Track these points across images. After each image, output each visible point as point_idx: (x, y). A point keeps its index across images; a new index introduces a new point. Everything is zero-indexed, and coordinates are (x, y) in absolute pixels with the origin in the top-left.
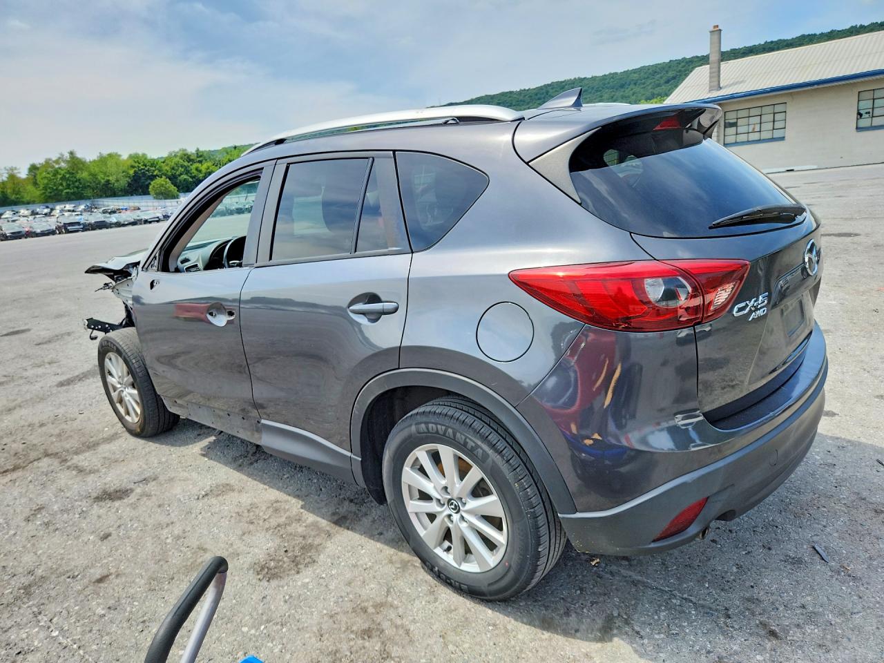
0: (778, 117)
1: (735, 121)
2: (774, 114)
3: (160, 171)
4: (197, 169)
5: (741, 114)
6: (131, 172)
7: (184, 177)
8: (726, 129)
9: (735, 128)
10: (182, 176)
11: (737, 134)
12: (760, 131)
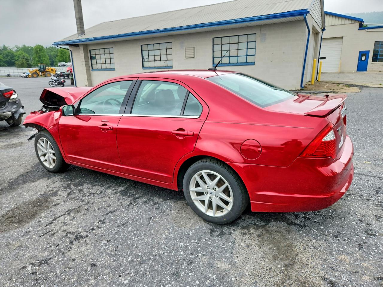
2: (110, 54)
5: (97, 52)
9: (95, 60)
11: (97, 64)
12: (106, 64)
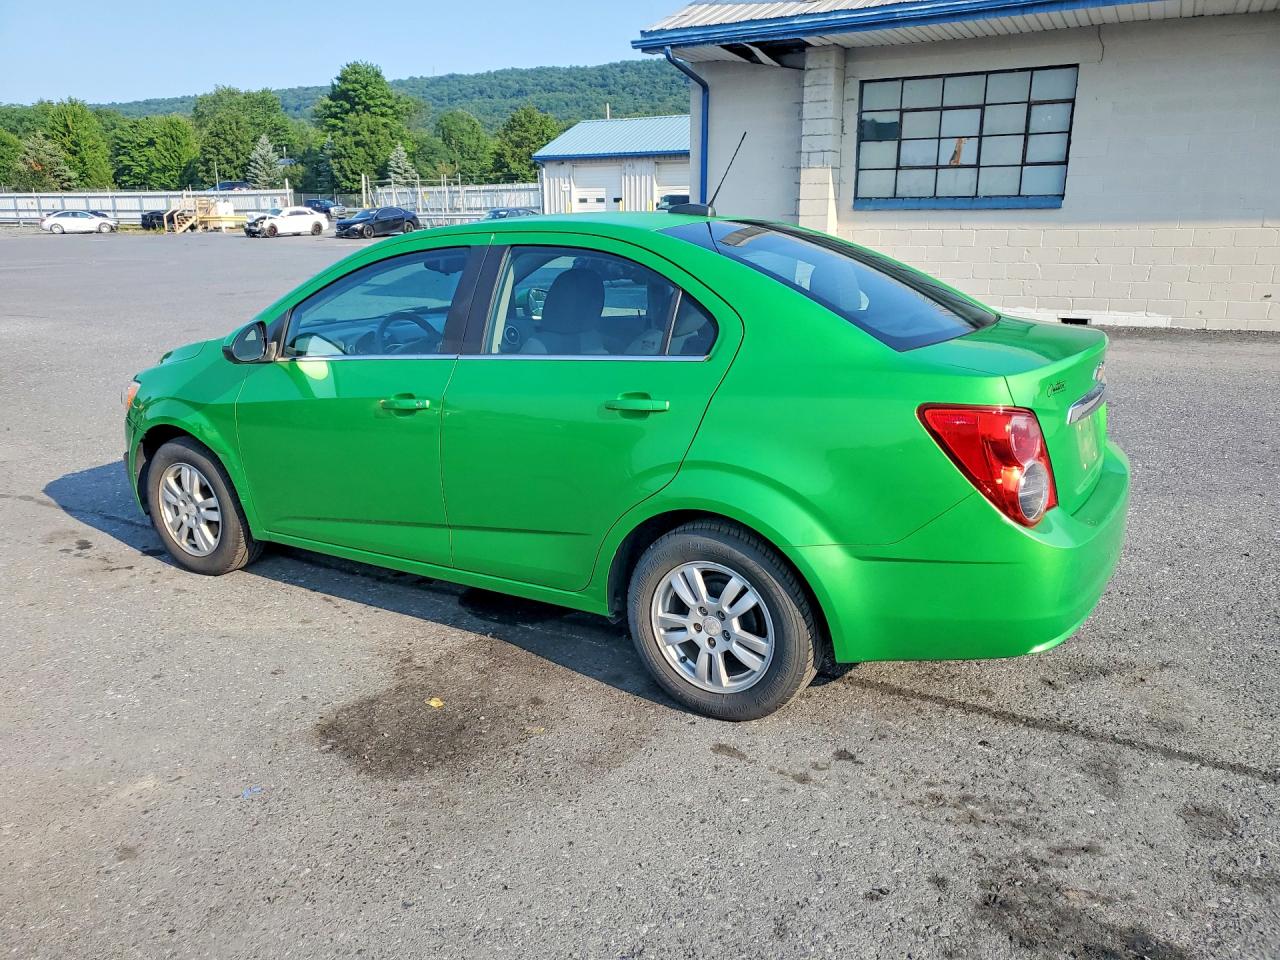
0: (1044, 117)
1: (894, 117)
2: (1030, 104)
5: (916, 95)
8: (862, 144)
11: (898, 168)
12: (977, 166)
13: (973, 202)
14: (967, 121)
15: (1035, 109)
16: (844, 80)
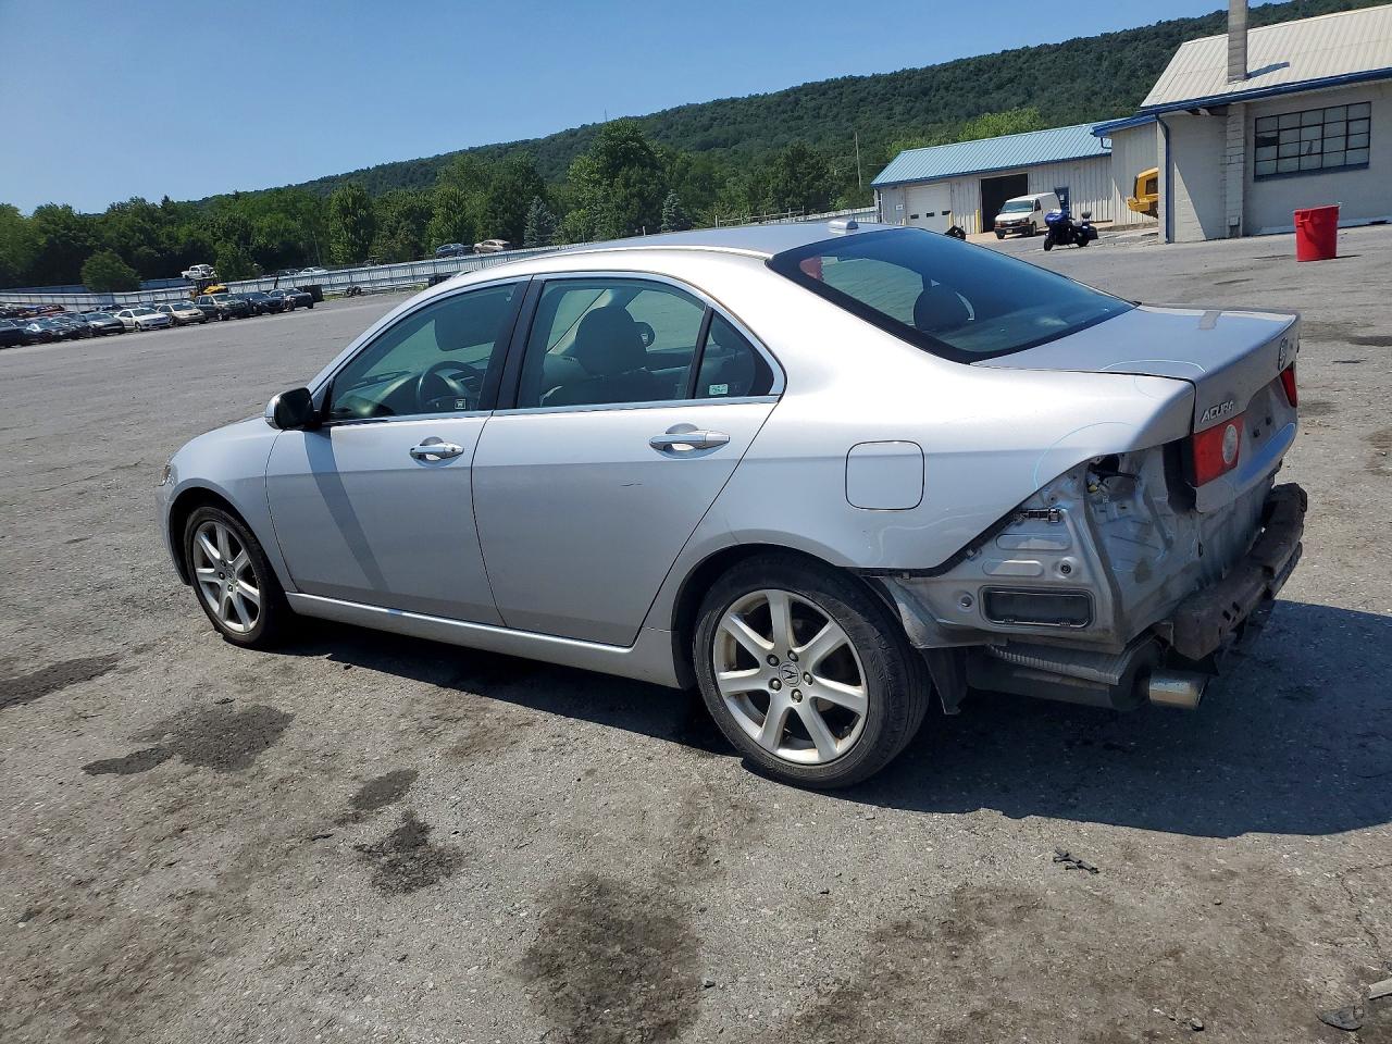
0: (1354, 127)
1: (1274, 134)
3: (97, 239)
4: (170, 237)
5: (1287, 122)
6: (42, 241)
7: (144, 249)
8: (1258, 149)
9: (1276, 147)
10: (140, 249)
11: (1278, 158)
12: (1322, 153)
13: (1322, 170)
14: (1315, 132)
15: (1351, 124)
16: (1247, 117)
